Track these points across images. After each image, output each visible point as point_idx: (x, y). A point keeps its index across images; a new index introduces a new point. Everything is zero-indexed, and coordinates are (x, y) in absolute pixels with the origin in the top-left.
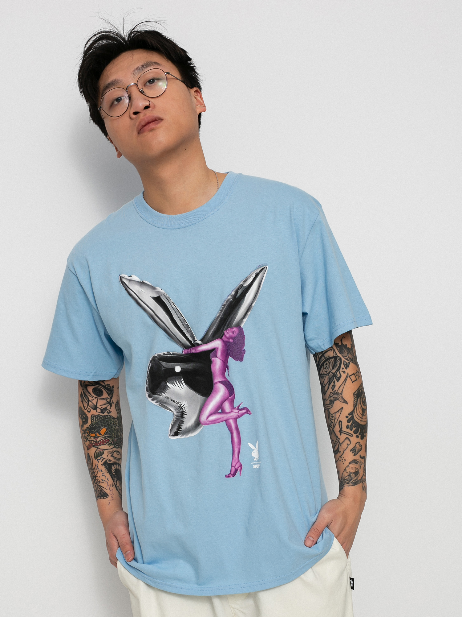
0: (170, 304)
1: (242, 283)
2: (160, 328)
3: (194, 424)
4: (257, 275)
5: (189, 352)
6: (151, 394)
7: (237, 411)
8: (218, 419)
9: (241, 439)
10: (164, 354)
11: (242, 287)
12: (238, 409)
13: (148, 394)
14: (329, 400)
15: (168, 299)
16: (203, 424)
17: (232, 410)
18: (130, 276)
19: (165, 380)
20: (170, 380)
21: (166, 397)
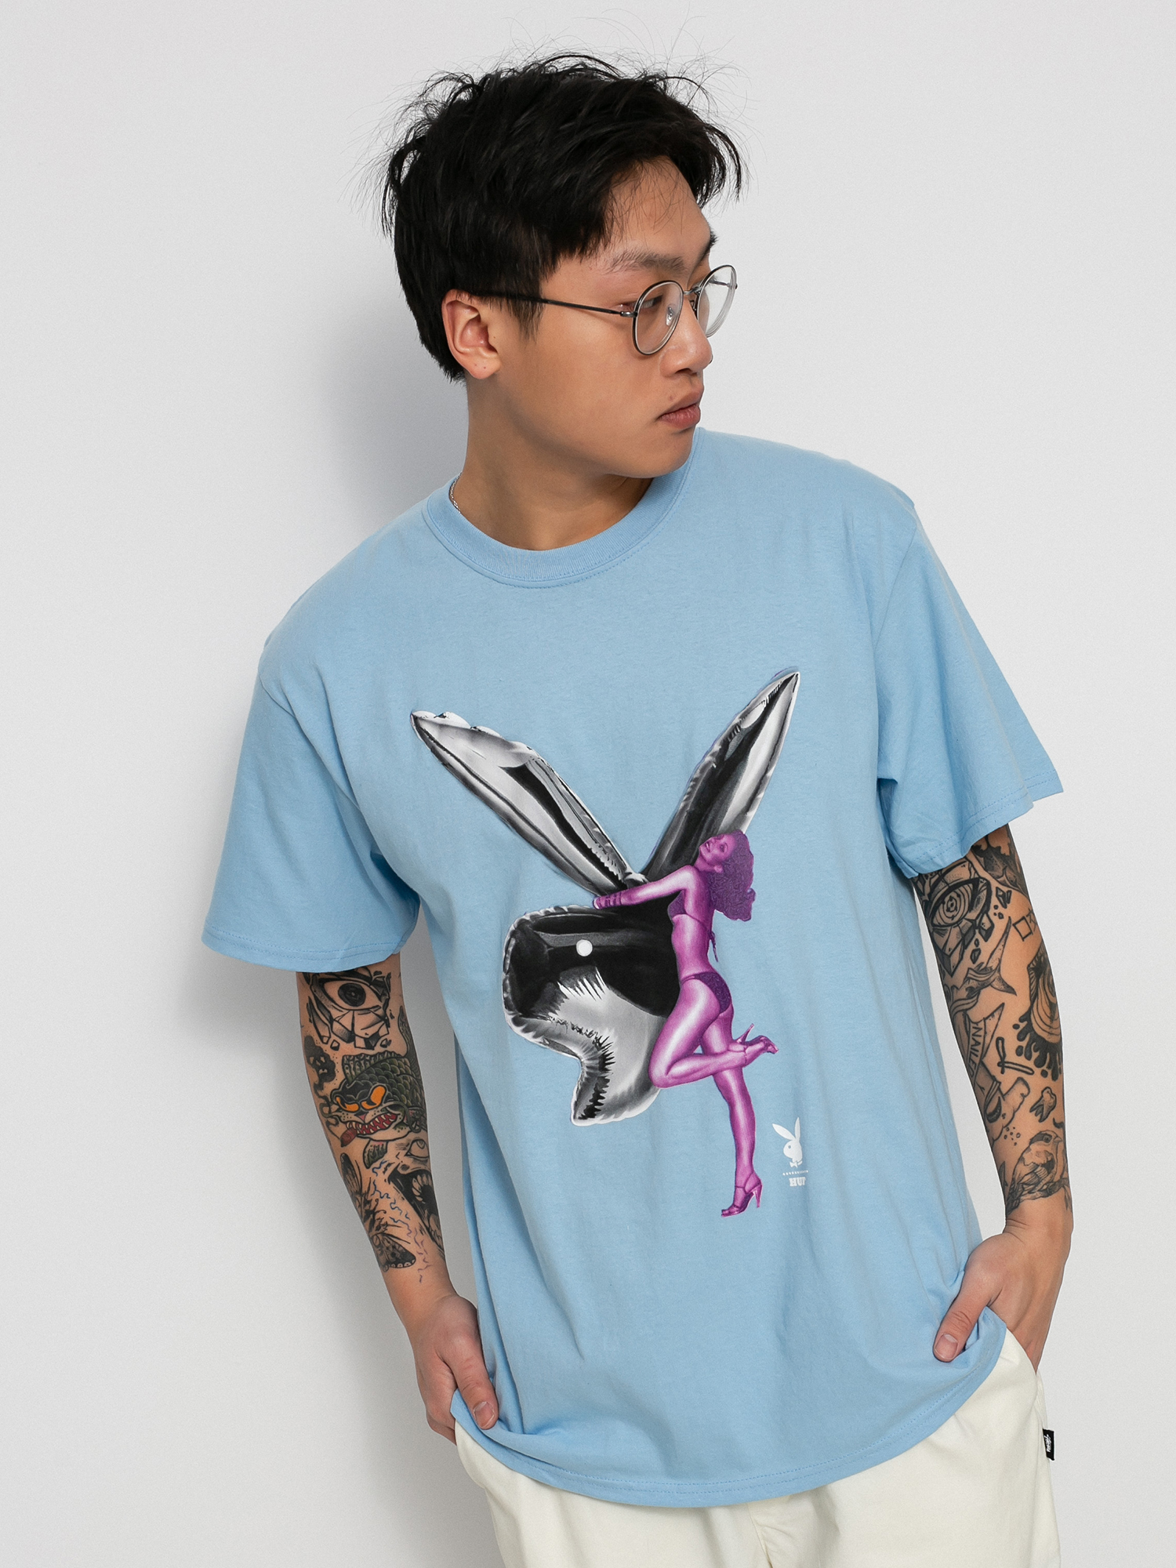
0: (554, 783)
1: (737, 720)
2: (533, 848)
3: (636, 1086)
4: (773, 698)
5: (612, 903)
6: (521, 1016)
7: (741, 1048)
8: (694, 1071)
9: (755, 1116)
10: (547, 913)
11: (737, 732)
12: (743, 1043)
13: (512, 1017)
14: (966, 989)
15: (548, 772)
16: (659, 1086)
17: (728, 1046)
18: (442, 716)
19: (555, 979)
20: (568, 978)
21: (558, 1022)
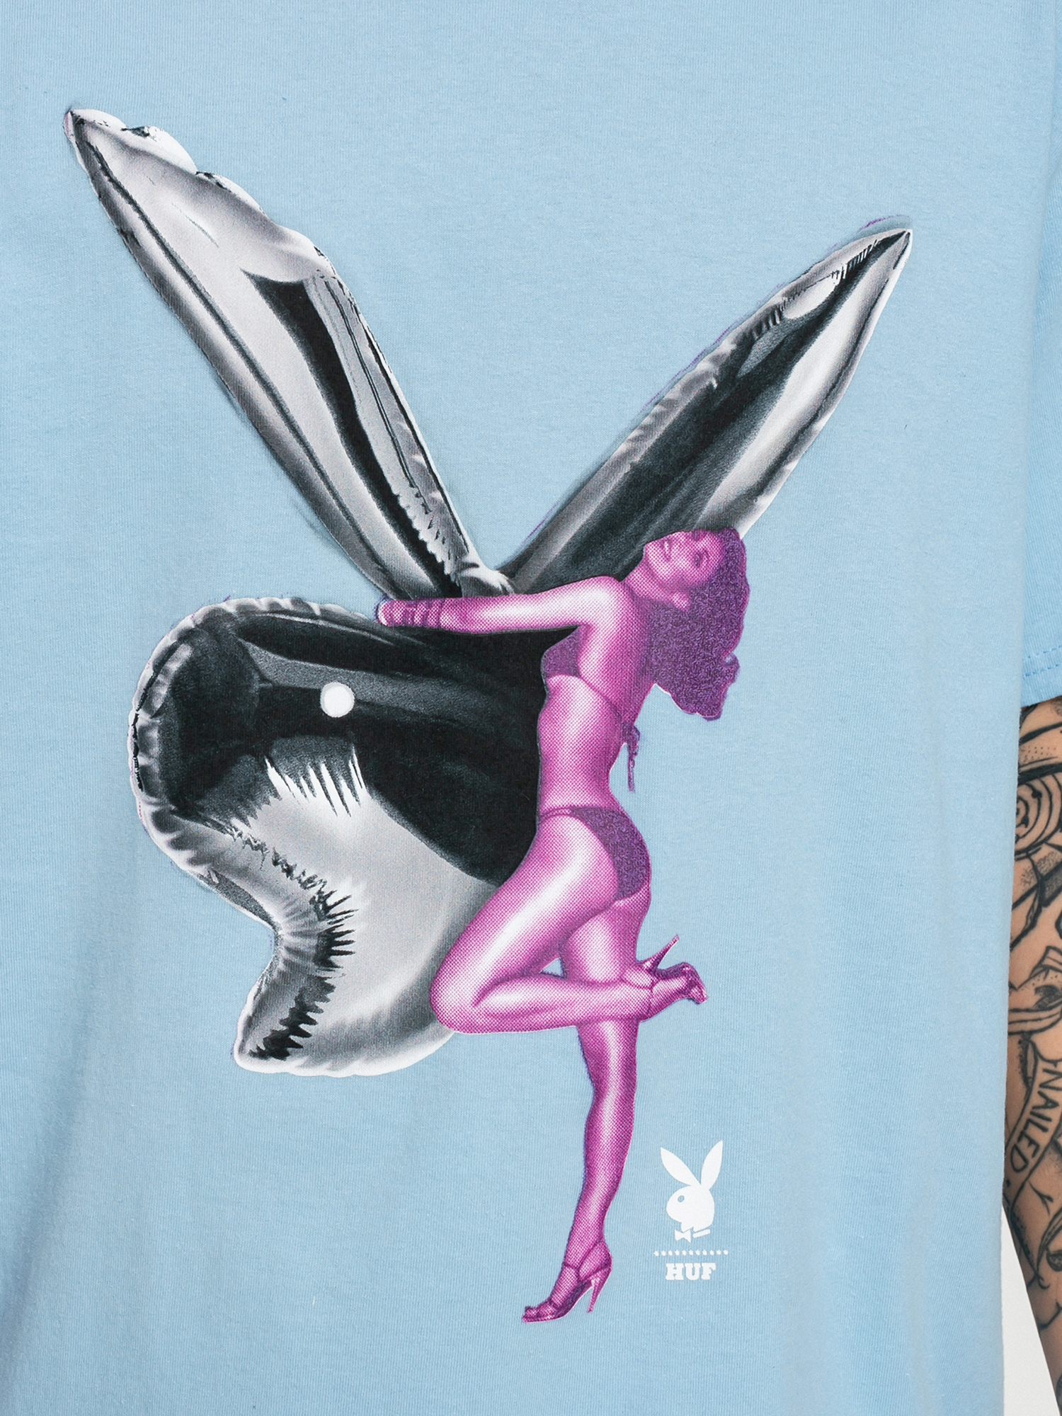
0: (353, 337)
1: (778, 299)
2: (275, 463)
3: (392, 1013)
4: (855, 271)
5: (417, 620)
6: (173, 812)
7: (646, 979)
8: (536, 1010)
10: (275, 608)
11: (774, 323)
12: (652, 971)
13: (154, 809)
14: (1037, 990)
15: (347, 312)
16: (451, 1025)
17: (623, 971)
18: (139, 131)
19: (261, 751)
20: (290, 754)
21: (248, 842)
